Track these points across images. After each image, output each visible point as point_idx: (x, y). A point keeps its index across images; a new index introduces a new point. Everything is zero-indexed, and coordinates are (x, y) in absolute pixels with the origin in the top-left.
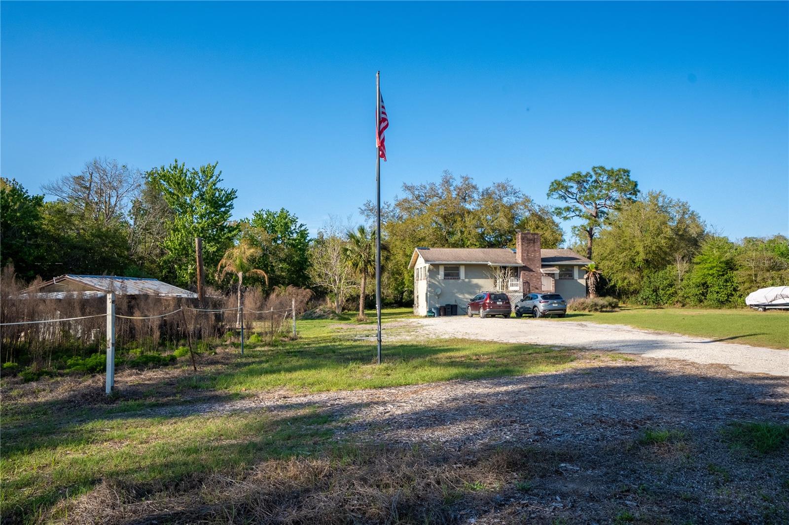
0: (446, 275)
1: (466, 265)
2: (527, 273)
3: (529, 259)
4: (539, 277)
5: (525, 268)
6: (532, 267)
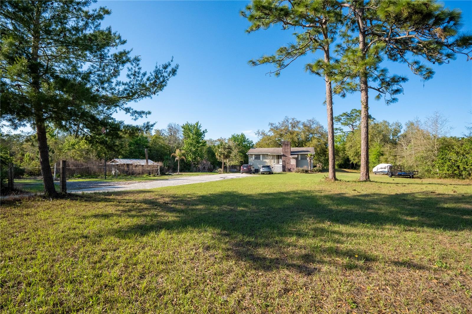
0: (255, 158)
1: (262, 154)
2: (284, 157)
3: (285, 152)
4: (289, 159)
5: (284, 155)
6: (286, 155)
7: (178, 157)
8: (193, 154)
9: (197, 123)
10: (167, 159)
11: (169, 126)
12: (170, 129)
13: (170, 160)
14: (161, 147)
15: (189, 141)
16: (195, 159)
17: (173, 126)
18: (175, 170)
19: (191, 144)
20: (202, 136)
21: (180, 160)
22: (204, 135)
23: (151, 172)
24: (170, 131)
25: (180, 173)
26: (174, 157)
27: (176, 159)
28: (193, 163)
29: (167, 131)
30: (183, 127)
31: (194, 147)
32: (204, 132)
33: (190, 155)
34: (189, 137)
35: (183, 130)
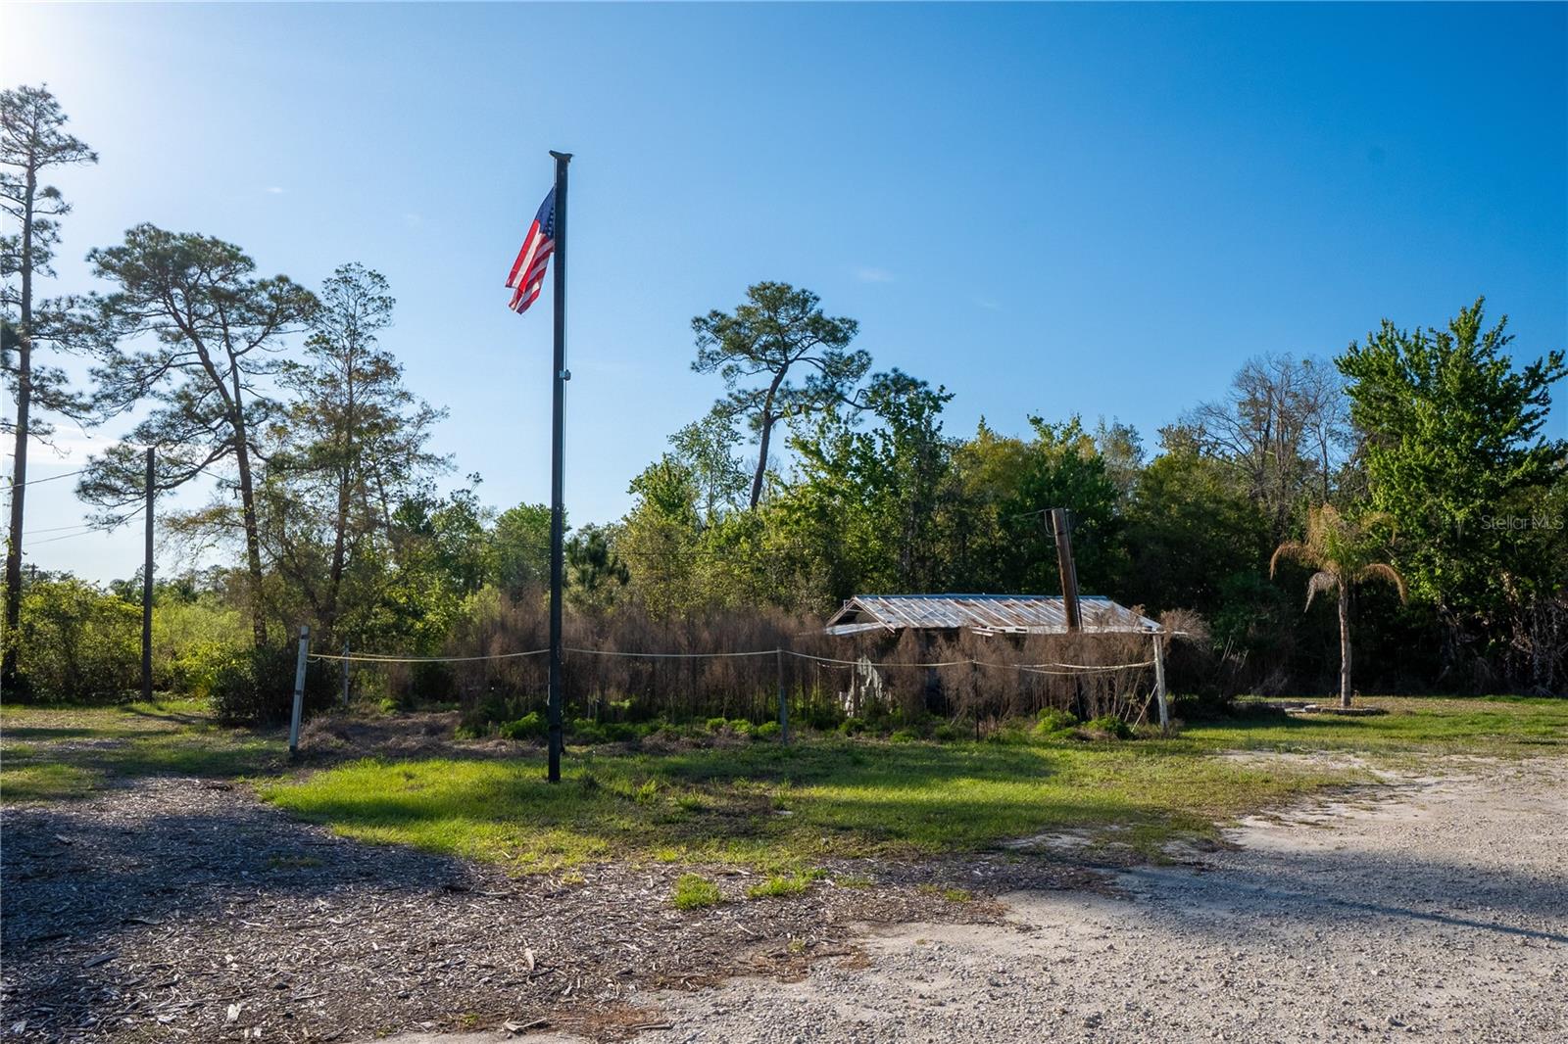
7: (1331, 566)
8: (1449, 554)
9: (1471, 326)
10: (1247, 595)
11: (1244, 380)
12: (1254, 402)
13: (1266, 599)
14: (1196, 513)
15: (1413, 452)
16: (1473, 585)
17: (1275, 377)
18: (1315, 678)
19: (1433, 477)
20: (1527, 409)
21: (1354, 589)
22: (1544, 400)
23: (1092, 695)
24: (1258, 420)
25: (1359, 702)
26: (1296, 574)
27: (1314, 583)
28: (1456, 621)
29: (1234, 410)
30: (1347, 367)
31: (1462, 495)
32: (1535, 376)
33: (1428, 560)
34: (1406, 423)
35: (1354, 383)
